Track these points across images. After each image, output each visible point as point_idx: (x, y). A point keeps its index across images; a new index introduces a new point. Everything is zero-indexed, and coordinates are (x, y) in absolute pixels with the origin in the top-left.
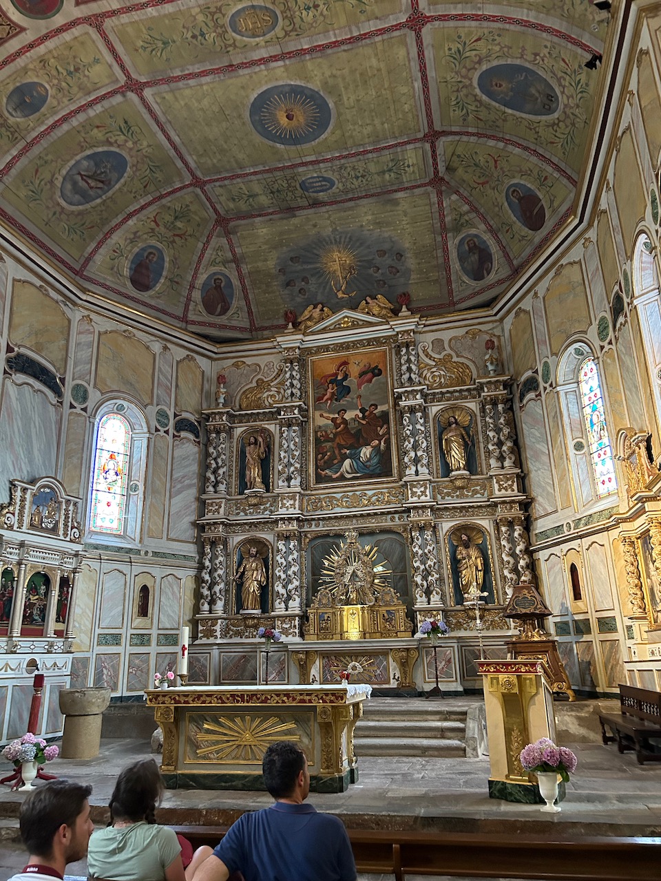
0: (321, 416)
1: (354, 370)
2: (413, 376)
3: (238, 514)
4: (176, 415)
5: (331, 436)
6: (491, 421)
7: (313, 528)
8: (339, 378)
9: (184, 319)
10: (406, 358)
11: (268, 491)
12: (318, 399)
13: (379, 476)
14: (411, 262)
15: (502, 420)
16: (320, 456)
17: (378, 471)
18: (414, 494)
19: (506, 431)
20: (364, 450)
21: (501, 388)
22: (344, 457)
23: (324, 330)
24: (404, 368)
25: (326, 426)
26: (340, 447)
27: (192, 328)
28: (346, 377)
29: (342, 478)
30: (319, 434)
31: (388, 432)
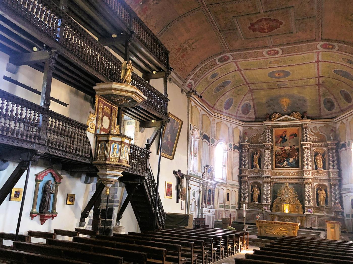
0: (277, 147)
1: (288, 134)
2: (307, 138)
3: (251, 174)
4: (234, 145)
5: (280, 154)
6: (331, 154)
7: (274, 181)
8: (283, 136)
9: (236, 116)
10: (305, 132)
11: (260, 169)
12: (277, 142)
13: (295, 167)
14: (308, 103)
15: (334, 155)
16: (277, 160)
17: (295, 166)
18: (306, 174)
19: (335, 158)
20: (291, 159)
21: (335, 145)
22: (285, 161)
23: (279, 121)
24: (305, 135)
25: (279, 151)
26: (283, 157)
27: (238, 118)
28: (285, 136)
29: (284, 167)
30: (277, 153)
31: (298, 154)
